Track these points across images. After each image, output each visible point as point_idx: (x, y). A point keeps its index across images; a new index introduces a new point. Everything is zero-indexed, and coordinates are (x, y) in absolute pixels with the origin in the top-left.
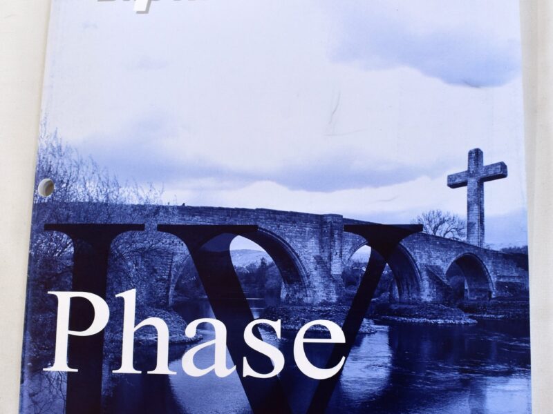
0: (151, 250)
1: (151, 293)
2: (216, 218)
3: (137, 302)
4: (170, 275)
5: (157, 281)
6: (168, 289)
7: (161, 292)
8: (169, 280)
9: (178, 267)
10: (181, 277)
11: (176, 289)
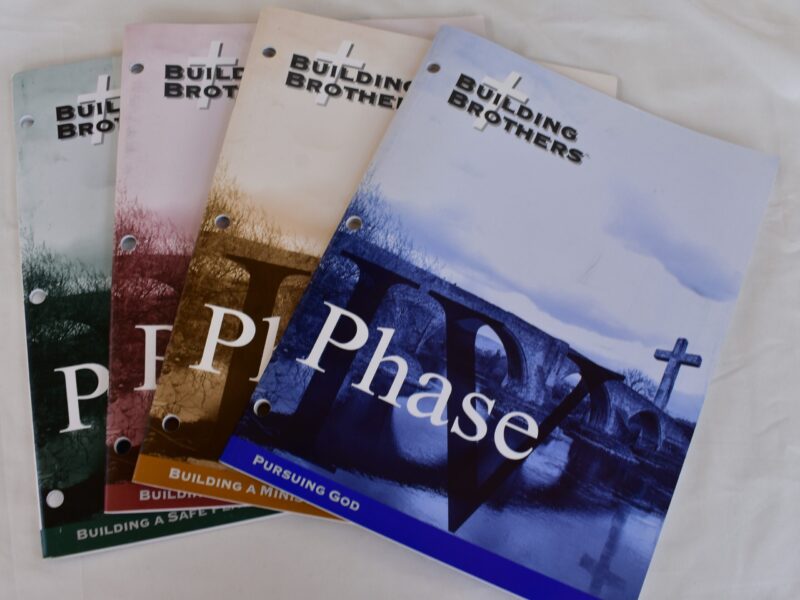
0: (417, 306)
1: (406, 338)
2: (475, 305)
3: (392, 340)
4: (424, 331)
5: (414, 331)
6: (419, 341)
7: (413, 341)
8: (423, 334)
9: (433, 328)
10: (433, 337)
11: (426, 343)
